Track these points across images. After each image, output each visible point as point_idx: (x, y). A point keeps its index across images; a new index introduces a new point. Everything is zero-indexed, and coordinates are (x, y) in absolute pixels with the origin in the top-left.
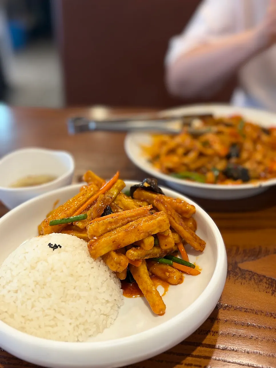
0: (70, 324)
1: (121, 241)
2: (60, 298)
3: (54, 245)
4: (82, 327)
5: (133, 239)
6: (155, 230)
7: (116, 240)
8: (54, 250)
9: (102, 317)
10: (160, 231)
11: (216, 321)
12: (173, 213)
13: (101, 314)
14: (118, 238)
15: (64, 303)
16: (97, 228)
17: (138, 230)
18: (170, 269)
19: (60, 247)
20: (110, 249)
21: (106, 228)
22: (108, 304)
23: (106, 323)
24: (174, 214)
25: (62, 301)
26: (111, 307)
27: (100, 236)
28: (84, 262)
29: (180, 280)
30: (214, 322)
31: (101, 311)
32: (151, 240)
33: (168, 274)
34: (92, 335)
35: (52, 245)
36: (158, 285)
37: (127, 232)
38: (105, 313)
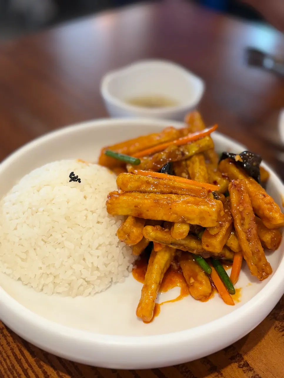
0: (41, 268)
1: (145, 211)
2: (42, 236)
3: (76, 176)
4: (51, 278)
5: (161, 215)
6: (193, 220)
7: (138, 206)
8: (70, 181)
9: (81, 281)
10: (200, 224)
11: (216, 374)
12: (246, 212)
13: (81, 278)
14: (142, 205)
15: (43, 243)
16: (127, 181)
17: (170, 208)
18: (201, 276)
19: (80, 182)
20: (129, 213)
21: (139, 187)
22: (96, 272)
23: (84, 291)
24: (249, 213)
25: (42, 240)
26: (98, 277)
27: (127, 192)
28: (93, 212)
29: (204, 298)
30: (212, 373)
31: (81, 274)
32: (184, 229)
33: (192, 281)
34: (61, 294)
35: (74, 175)
36: (178, 286)
37: (157, 202)
38: (86, 279)
